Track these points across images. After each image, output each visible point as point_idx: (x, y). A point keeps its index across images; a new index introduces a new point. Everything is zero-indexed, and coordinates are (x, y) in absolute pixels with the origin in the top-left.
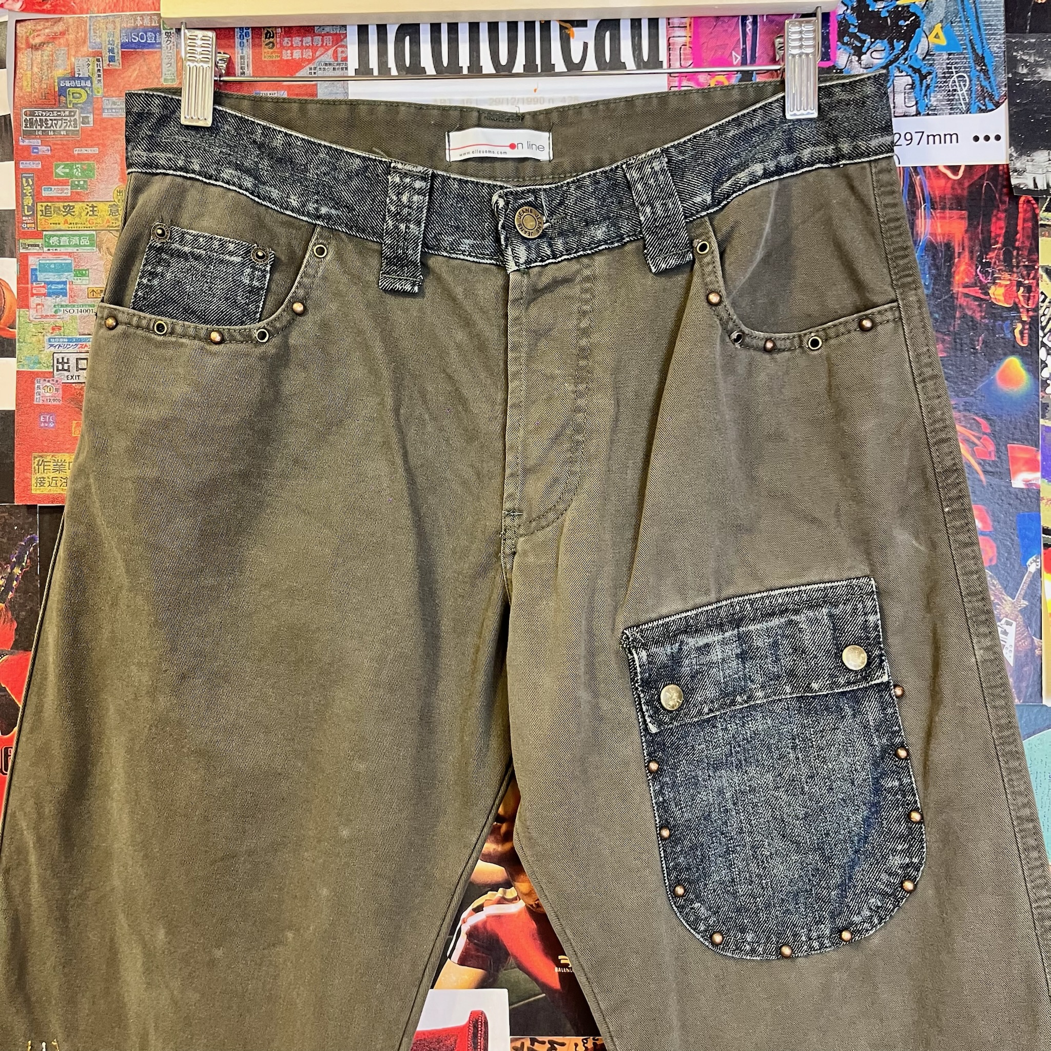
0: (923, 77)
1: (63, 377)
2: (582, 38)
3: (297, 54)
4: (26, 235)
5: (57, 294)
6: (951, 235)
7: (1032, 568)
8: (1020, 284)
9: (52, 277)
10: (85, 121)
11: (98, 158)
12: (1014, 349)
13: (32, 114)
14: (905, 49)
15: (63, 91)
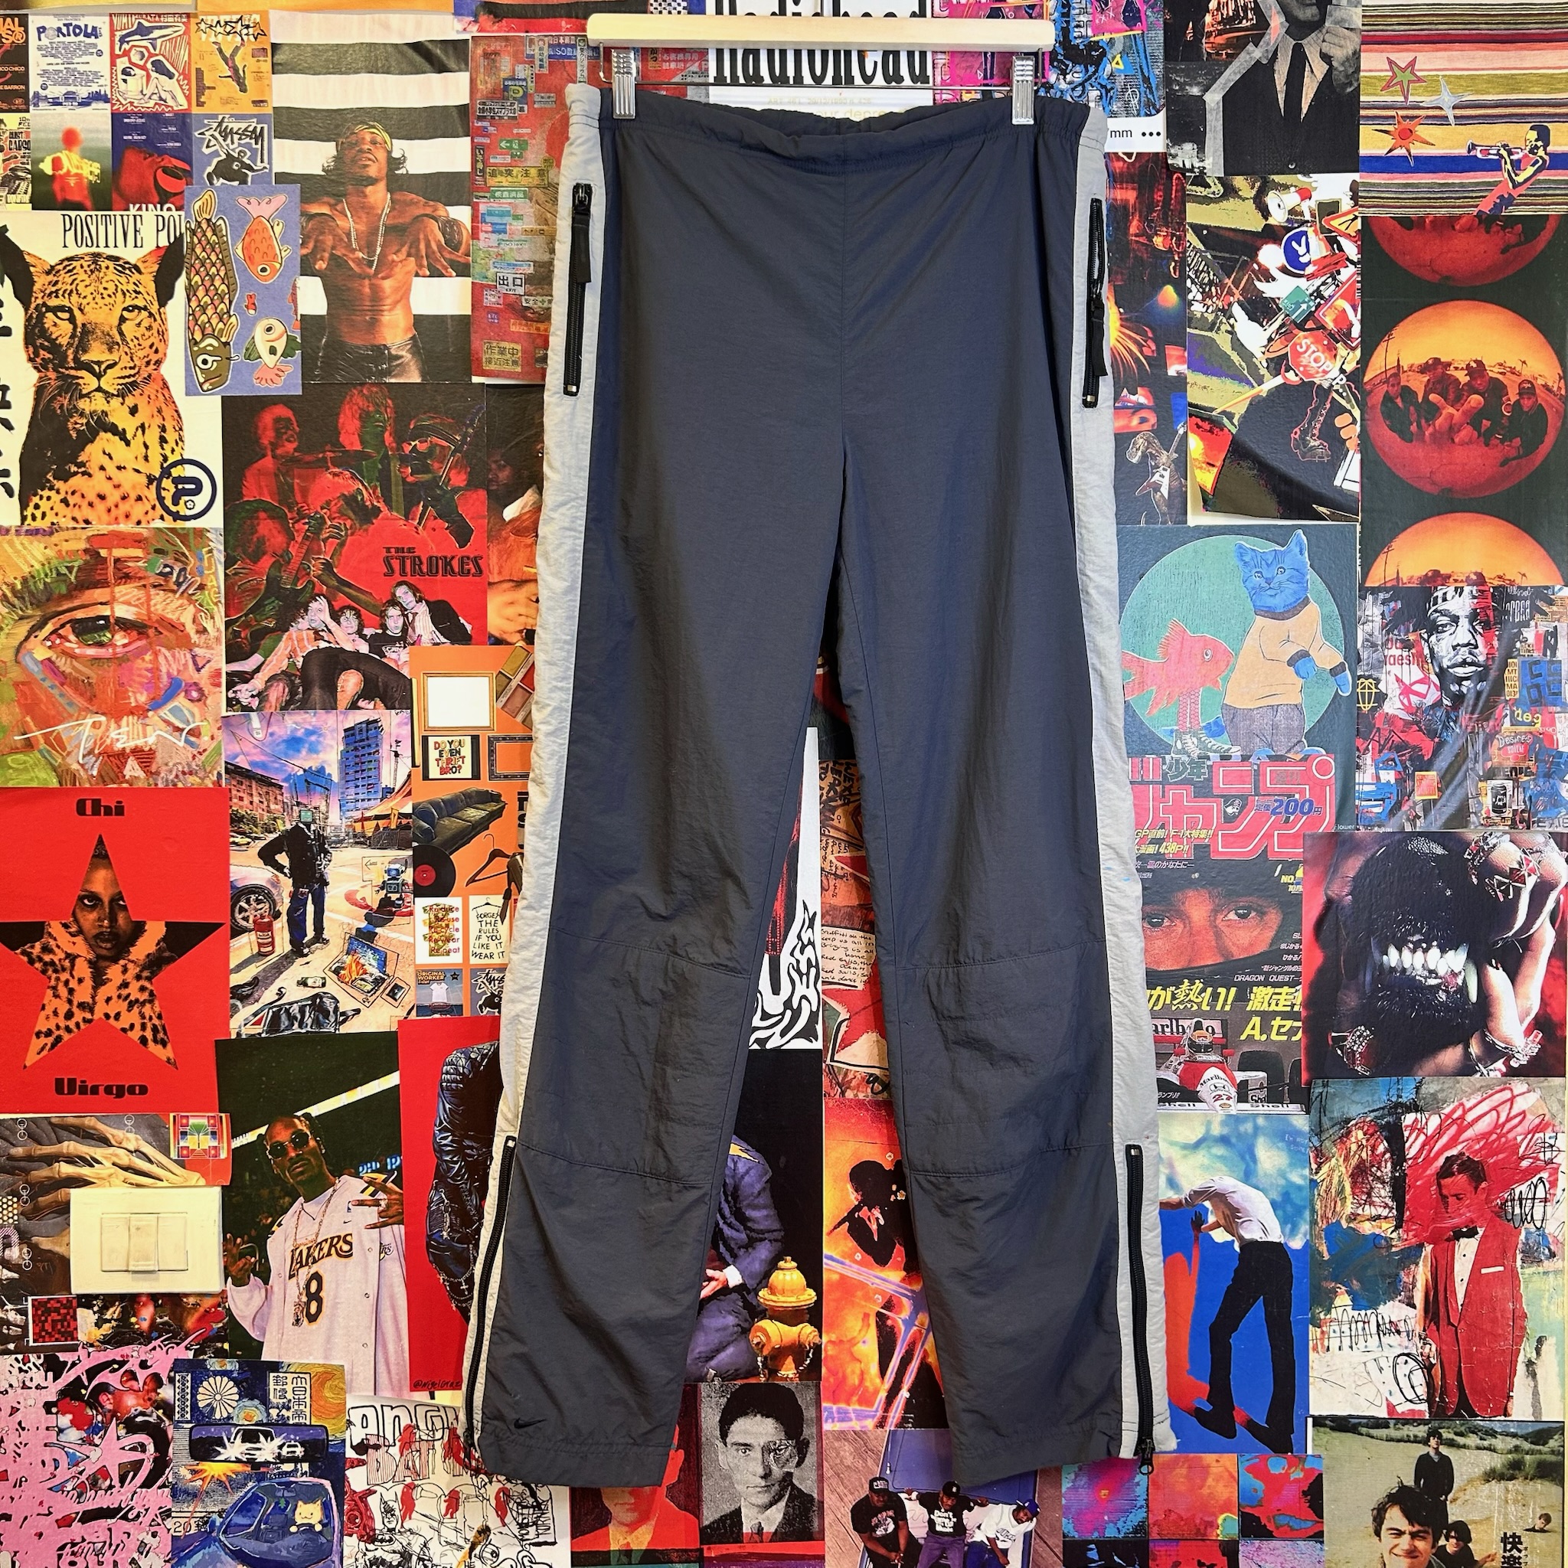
0: (1108, 91)
1: (503, 289)
2: (873, 59)
3: (673, 65)
4: (478, 189)
5: (500, 232)
6: (1127, 201)
7: (1181, 431)
8: (1173, 235)
9: (496, 220)
10: (522, 110)
11: (532, 136)
12: (1169, 280)
13: (484, 104)
14: (1096, 71)
15: (506, 88)
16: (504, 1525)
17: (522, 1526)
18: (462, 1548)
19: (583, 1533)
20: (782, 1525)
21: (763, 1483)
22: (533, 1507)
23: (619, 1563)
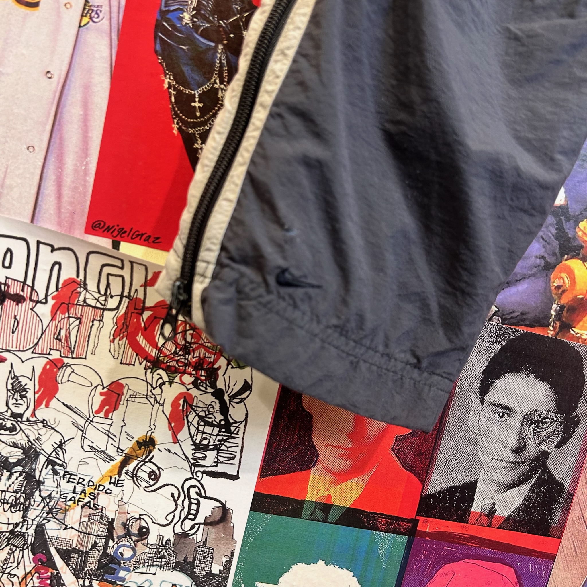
16: (176, 440)
17: (198, 447)
18: (112, 459)
19: (276, 472)
20: (519, 511)
21: (512, 457)
22: (219, 426)
23: (313, 518)
